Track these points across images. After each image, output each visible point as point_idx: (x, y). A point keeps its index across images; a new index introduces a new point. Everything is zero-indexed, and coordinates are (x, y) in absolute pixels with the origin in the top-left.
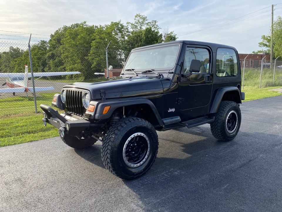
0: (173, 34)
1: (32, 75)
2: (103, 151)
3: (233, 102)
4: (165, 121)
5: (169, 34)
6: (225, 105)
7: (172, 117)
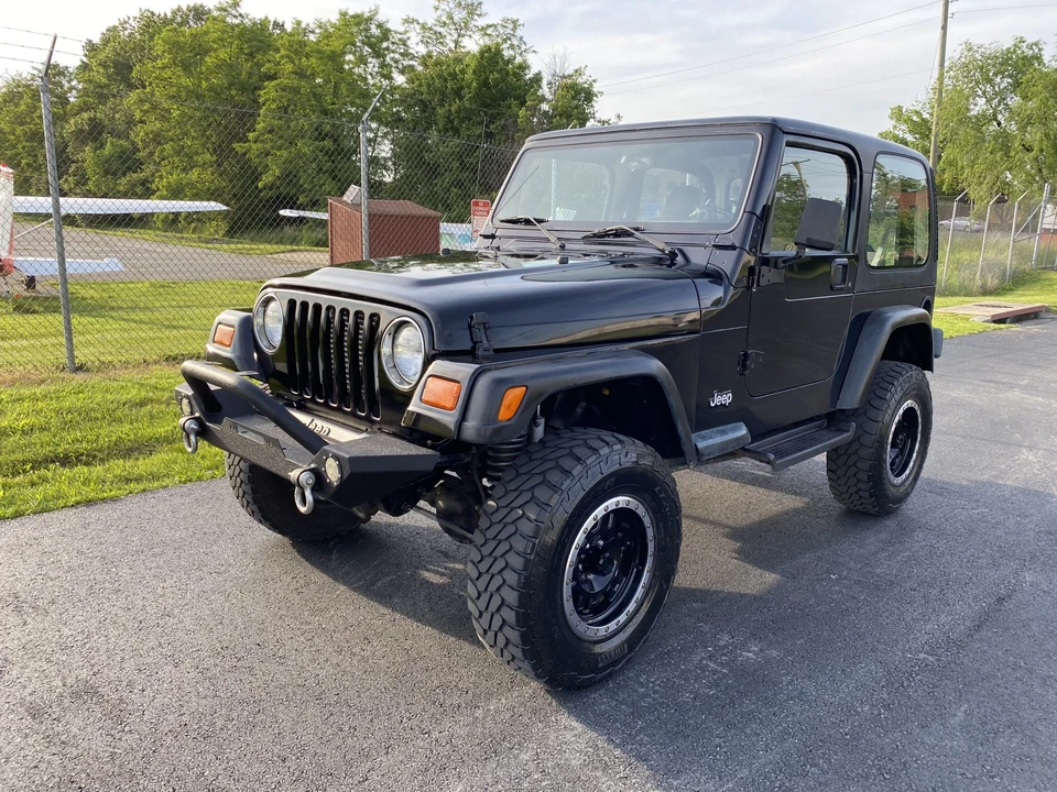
0: (585, 77)
1: (57, 206)
2: (480, 575)
3: (914, 367)
4: (701, 445)
5: (570, 76)
6: (888, 379)
7: (721, 428)
